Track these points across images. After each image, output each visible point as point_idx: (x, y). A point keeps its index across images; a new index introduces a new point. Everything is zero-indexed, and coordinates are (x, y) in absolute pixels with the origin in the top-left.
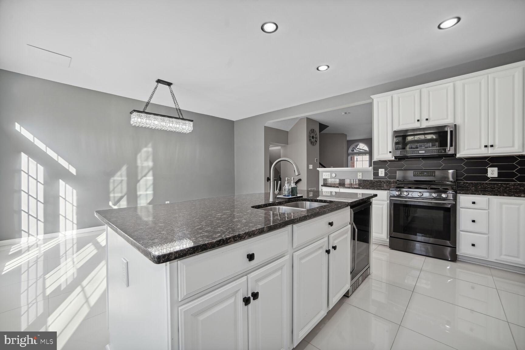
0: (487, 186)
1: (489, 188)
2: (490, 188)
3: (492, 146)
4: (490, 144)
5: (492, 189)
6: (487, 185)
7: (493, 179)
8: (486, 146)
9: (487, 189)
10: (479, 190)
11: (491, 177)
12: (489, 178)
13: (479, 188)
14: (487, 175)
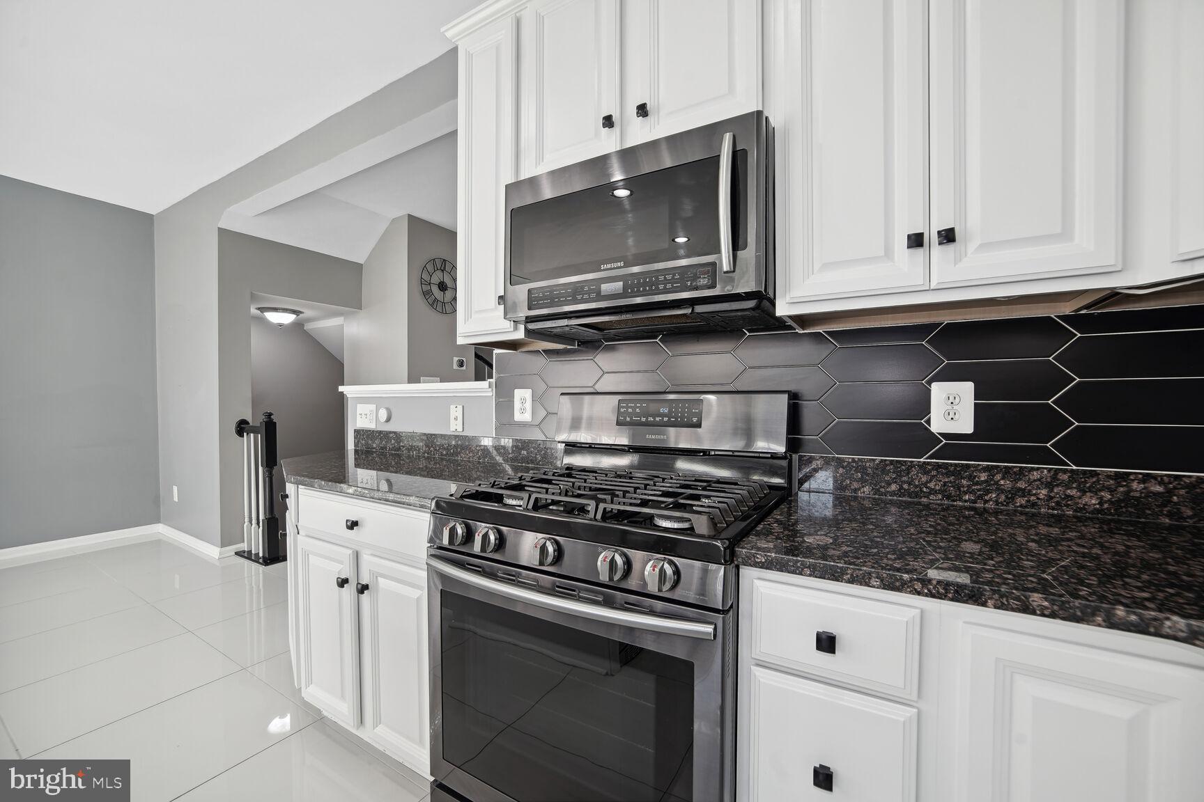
0: (925, 485)
1: (935, 492)
2: (940, 492)
3: (948, 236)
4: (939, 224)
5: (949, 497)
6: (924, 479)
7: (955, 445)
8: (916, 241)
9: (924, 500)
10: (892, 503)
11: (946, 436)
12: (933, 439)
13: (893, 493)
14: (928, 422)
